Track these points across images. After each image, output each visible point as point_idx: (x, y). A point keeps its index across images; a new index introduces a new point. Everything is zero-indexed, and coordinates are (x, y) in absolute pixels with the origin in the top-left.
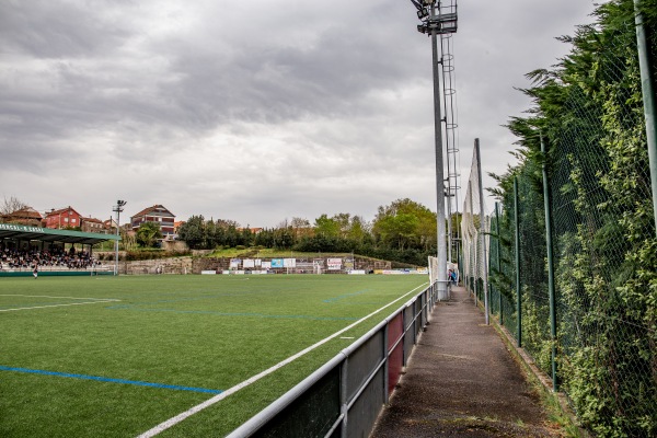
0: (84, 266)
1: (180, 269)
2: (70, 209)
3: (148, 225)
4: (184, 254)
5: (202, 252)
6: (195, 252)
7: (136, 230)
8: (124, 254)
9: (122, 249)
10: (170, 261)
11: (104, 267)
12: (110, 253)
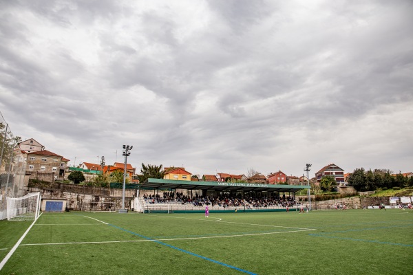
0: (291, 205)
1: (352, 205)
2: (280, 172)
3: (326, 177)
4: (354, 195)
5: (366, 193)
6: (361, 193)
7: (319, 181)
8: (314, 197)
9: (312, 194)
10: (344, 200)
12: (306, 197)
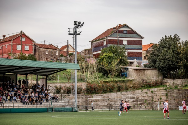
0: (39, 100)
1: (150, 104)
2: (22, 35)
3: (111, 49)
4: (156, 85)
5: (179, 82)
6: (169, 82)
7: (96, 56)
8: (84, 85)
9: (81, 80)
10: (140, 94)
11: (61, 103)
12: (68, 85)
